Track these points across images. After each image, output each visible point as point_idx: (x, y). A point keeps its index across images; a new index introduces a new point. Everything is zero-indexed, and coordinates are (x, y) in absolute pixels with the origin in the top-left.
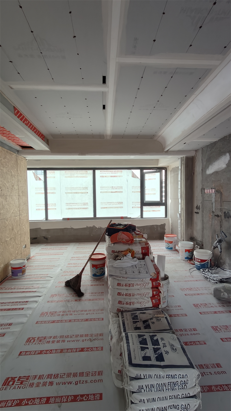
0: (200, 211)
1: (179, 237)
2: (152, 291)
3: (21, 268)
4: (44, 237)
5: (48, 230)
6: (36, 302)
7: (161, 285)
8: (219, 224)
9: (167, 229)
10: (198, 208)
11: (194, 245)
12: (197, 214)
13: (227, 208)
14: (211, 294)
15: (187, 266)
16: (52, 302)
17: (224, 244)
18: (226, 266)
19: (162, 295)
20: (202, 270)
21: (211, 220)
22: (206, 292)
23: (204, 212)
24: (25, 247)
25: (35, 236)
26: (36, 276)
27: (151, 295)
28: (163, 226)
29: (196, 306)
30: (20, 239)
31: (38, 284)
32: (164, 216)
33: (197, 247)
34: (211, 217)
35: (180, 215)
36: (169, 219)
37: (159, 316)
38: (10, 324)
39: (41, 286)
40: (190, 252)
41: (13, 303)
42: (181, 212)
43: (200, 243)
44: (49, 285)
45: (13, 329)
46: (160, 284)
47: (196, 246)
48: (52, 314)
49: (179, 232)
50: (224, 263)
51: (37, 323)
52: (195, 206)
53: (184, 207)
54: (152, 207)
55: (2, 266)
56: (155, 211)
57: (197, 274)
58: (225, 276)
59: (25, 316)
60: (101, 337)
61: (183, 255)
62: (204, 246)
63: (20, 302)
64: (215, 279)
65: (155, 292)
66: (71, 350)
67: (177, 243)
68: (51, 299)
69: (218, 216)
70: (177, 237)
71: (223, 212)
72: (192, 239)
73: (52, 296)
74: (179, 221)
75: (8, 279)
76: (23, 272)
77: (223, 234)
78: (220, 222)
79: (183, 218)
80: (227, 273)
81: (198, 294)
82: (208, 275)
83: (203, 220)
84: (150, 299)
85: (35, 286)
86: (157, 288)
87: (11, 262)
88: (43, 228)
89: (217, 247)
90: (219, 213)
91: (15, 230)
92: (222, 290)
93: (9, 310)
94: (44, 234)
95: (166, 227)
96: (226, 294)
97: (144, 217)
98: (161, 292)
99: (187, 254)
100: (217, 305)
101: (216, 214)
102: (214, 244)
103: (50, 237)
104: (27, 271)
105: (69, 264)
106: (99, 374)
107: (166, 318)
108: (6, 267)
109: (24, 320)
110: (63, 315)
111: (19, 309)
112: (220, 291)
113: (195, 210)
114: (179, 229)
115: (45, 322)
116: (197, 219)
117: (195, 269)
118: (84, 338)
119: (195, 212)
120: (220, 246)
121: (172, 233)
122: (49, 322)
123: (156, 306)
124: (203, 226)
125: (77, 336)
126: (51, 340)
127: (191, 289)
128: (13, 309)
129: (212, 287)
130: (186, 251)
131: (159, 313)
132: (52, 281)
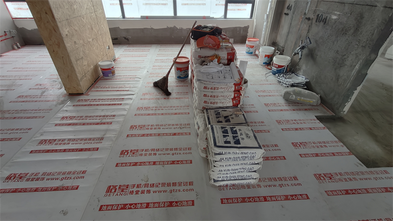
0: (290, 13)
1: (262, 42)
2: (234, 94)
3: (110, 69)
4: (125, 38)
5: (127, 30)
6: (131, 99)
7: (243, 89)
8: (307, 28)
9: (250, 33)
10: (289, 8)
11: (275, 50)
12: (287, 16)
13: (322, 10)
14: (281, 96)
15: (264, 71)
16: (144, 99)
17: (305, 51)
18: (301, 72)
19: (241, 97)
20: (277, 75)
21: (300, 23)
22: (277, 94)
23: (295, 13)
24: (109, 48)
25: (116, 37)
26: (125, 77)
27: (233, 97)
28: (246, 29)
29: (266, 105)
30: (101, 39)
31: (129, 84)
32: (249, 17)
33: (278, 53)
34: (301, 20)
35: (268, 16)
36: (253, 21)
37: (238, 113)
38: (114, 116)
39: (132, 86)
40: (270, 57)
41: (111, 99)
42: (269, 12)
43: (282, 49)
44: (140, 86)
45: (116, 119)
46: (241, 88)
47: (277, 51)
48: (147, 108)
49: (263, 36)
50: (300, 69)
51: (135, 115)
52: (287, 5)
53: (274, 6)
54: (237, 4)
55: (92, 67)
56: (240, 10)
57: (272, 78)
58: (297, 81)
59: (124, 110)
60: (188, 126)
61: (262, 60)
62: (285, 51)
63: (117, 99)
64: (287, 83)
65: (236, 95)
66: (167, 134)
67: (258, 48)
68: (143, 97)
69: (309, 19)
70: (260, 41)
71: (317, 15)
72: (274, 44)
73: (144, 94)
74: (265, 23)
75: (100, 79)
76: (113, 73)
77: (308, 40)
78: (310, 26)
79: (269, 20)
80: (300, 78)
81: (270, 96)
82: (282, 79)
83: (291, 24)
84: (231, 100)
85: (127, 86)
86: (239, 91)
87: (99, 63)
88: (122, 27)
89: (298, 54)
90: (311, 16)
91: (94, 29)
92: (292, 93)
93: (110, 105)
94: (124, 34)
95: (249, 30)
96: (294, 96)
97: (228, 17)
98: (241, 95)
99: (266, 60)
100: (284, 105)
101: (308, 17)
102: (296, 51)
103: (130, 37)
104: (116, 72)
105: (153, 66)
106: (189, 149)
107: (243, 115)
108: (96, 67)
109: (125, 113)
110: (156, 110)
111: (118, 104)
112: (290, 94)
113: (286, 11)
114: (263, 33)
115: (142, 115)
116: (285, 21)
117: (271, 74)
118: (175, 126)
119: (285, 14)
120: (302, 53)
121: (254, 37)
122: (145, 115)
123: (235, 106)
124: (289, 31)
125: (169, 125)
126: (150, 127)
127: (264, 91)
128: (113, 104)
129: (283, 90)
130: (266, 56)
131: (238, 111)
132: (141, 82)
